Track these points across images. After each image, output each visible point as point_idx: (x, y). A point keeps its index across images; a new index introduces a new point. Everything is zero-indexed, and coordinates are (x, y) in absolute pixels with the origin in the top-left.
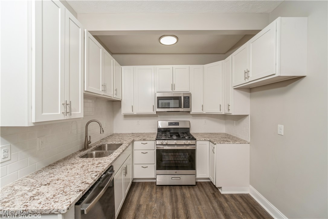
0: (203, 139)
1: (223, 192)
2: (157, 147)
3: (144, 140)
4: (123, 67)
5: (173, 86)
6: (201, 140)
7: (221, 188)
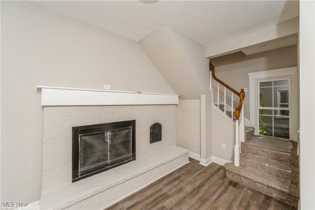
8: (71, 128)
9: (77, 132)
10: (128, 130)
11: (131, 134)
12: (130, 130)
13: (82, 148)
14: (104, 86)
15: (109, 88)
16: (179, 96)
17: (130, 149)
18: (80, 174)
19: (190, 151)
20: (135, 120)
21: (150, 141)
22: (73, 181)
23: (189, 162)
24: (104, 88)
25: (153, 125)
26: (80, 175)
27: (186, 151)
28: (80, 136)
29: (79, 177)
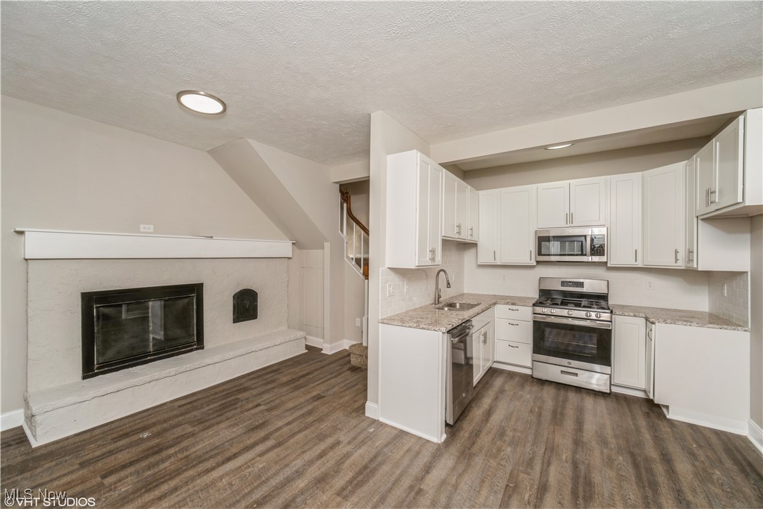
0: (631, 314)
1: (671, 415)
2: (535, 317)
3: (513, 304)
4: (481, 193)
5: (570, 218)
6: (624, 315)
7: (667, 407)
8: (80, 294)
9: (91, 300)
10: (188, 299)
11: (195, 307)
12: (193, 299)
13: (100, 327)
14: (142, 226)
15: (152, 230)
16: (293, 243)
17: (193, 331)
18: (96, 366)
19: (308, 334)
20: (202, 284)
21: (234, 319)
22: (84, 378)
23: (307, 351)
24: (142, 230)
25: (239, 292)
26: (97, 369)
27: (301, 334)
28: (96, 307)
29: (96, 371)
